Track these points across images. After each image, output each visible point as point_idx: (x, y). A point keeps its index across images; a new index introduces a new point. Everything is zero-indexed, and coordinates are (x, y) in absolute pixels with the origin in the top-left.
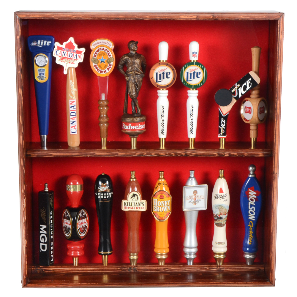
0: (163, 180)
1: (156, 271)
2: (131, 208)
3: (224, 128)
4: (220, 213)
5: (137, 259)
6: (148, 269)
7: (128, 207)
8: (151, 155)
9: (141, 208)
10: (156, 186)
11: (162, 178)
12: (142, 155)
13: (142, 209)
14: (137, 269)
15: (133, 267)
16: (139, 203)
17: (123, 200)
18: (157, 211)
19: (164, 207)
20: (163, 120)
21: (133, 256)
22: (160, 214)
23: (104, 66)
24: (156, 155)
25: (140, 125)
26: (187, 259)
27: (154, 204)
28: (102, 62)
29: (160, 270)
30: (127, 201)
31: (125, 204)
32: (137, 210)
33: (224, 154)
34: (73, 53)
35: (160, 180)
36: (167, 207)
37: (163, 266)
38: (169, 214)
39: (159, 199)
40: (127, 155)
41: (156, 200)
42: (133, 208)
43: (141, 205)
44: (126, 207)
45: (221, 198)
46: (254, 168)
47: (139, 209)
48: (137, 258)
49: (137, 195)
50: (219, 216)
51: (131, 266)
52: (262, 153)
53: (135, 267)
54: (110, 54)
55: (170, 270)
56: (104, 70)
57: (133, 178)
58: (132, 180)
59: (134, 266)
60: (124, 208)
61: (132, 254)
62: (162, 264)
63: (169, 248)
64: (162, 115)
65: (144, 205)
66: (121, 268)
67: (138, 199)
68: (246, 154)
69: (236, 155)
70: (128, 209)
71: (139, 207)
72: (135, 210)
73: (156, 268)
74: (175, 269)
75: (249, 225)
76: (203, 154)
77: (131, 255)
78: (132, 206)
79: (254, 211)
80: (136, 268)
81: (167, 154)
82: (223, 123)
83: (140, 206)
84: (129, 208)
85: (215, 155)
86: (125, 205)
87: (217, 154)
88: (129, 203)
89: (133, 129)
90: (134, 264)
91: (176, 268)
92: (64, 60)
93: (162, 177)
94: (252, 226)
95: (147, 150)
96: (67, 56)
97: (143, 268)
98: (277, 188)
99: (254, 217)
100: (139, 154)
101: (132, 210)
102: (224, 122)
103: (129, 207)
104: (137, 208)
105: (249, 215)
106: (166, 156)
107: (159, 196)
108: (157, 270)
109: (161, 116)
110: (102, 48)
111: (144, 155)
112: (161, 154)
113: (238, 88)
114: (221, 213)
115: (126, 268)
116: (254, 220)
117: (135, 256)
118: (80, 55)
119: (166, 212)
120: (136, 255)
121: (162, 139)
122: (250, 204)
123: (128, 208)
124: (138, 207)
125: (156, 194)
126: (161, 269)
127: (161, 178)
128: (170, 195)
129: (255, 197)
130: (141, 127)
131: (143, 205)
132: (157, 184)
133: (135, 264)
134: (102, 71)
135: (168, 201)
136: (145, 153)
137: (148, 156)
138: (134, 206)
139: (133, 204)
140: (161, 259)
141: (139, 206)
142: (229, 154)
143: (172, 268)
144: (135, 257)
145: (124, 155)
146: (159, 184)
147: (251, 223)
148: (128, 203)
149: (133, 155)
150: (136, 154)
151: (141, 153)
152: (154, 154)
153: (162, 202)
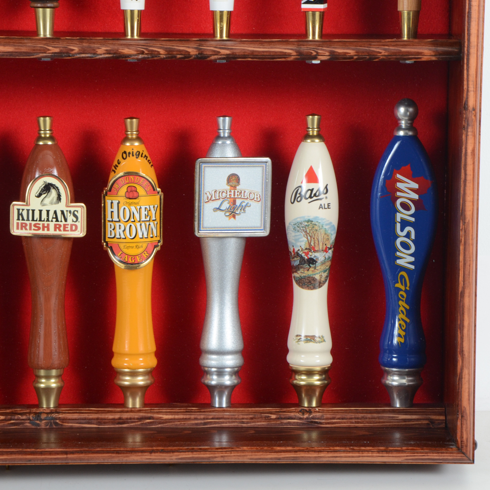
0: (137, 144)
1: (117, 426)
2: (39, 229)
4: (310, 244)
5: (60, 390)
6: (90, 419)
7: (28, 222)
8: (95, 54)
9: (69, 226)
10: (115, 163)
11: (134, 136)
12: (67, 53)
13: (72, 230)
14: (59, 419)
15: (47, 413)
16: (62, 212)
17: (14, 203)
18: (118, 236)
19: (138, 224)
21: (48, 377)
22: (128, 245)
24: (110, 54)
26: (211, 388)
27: (109, 218)
29: (128, 423)
30: (27, 205)
31: (20, 214)
32: (58, 232)
33: (314, 53)
35: (128, 144)
36: (148, 223)
37: (139, 411)
38: (156, 246)
39: (123, 200)
40: (21, 53)
41: (115, 203)
42: (44, 227)
43: (70, 218)
44: (22, 224)
45: (310, 197)
46: (411, 110)
47: (64, 230)
48: (59, 385)
49: (57, 189)
50: (307, 254)
51: (41, 410)
52: (430, 50)
53: (51, 412)
55: (160, 423)
57: (45, 138)
58: (41, 143)
59: (49, 411)
60: (18, 228)
61: (42, 373)
62: (134, 403)
63: (157, 354)
65: (79, 219)
66: (9, 417)
67: (59, 198)
68: (383, 53)
69: (351, 57)
70: (30, 229)
71: (62, 224)
72: (52, 232)
73: (117, 416)
74: (174, 419)
75: (399, 285)
76: (253, 51)
77: (40, 377)
78: (40, 220)
79: (413, 241)
80: (54, 415)
81: (143, 53)
83: (66, 220)
84: (33, 228)
85: (290, 55)
86: (21, 218)
87: (295, 54)
88: (33, 211)
90: (49, 403)
91: (177, 417)
93: (133, 133)
94: (406, 286)
95: (81, 41)
97: (76, 416)
98: (476, 153)
99: (412, 259)
100: (57, 50)
101: (40, 232)
103: (33, 223)
104: (56, 227)
105: (398, 254)
106: (140, 56)
107: (123, 191)
108: (121, 421)
111: (73, 55)
112: (126, 51)
114: (312, 244)
115: (24, 417)
116: (413, 267)
117: (53, 380)
119: (144, 240)
120: (57, 377)
121: (132, 12)
122: (399, 219)
123: (28, 227)
124: (60, 226)
125: (116, 186)
126: (130, 419)
127: (130, 136)
128: (159, 189)
129: (416, 196)
131: (75, 220)
132: (119, 157)
133: (52, 406)
135: (152, 207)
136: (76, 49)
137: (83, 55)
138: (48, 220)
139: (44, 216)
140: (133, 388)
141: (63, 220)
142: (332, 53)
143: (165, 417)
144: (53, 383)
145: (12, 52)
146: (124, 155)
147: (402, 277)
148: (28, 211)
149: (40, 53)
150: (49, 50)
151: (64, 49)
152: (105, 52)
153: (133, 209)
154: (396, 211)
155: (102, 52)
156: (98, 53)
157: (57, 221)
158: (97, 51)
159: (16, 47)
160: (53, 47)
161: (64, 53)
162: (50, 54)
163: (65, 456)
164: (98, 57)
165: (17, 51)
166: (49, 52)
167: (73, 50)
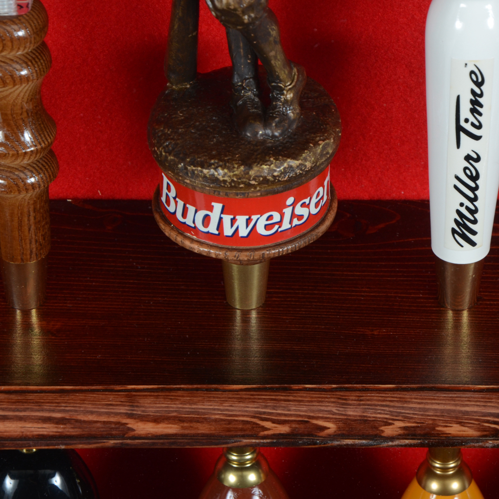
8: (378, 436)
12: (309, 435)
20: (468, 158)
25: (294, 205)
40: (196, 438)
64: (468, 127)
89: (244, 232)
100: (284, 429)
106: (490, 443)
109: (459, 129)
111: (324, 440)
130: (299, 210)
136: (332, 427)
137: (349, 442)
145: (175, 435)
149: (244, 436)
150: (264, 429)
151: (302, 426)
152: (401, 432)
155: (395, 433)
156: (384, 434)
158: (383, 431)
159: (186, 425)
160: (274, 421)
161: (302, 435)
162: (268, 441)
164: (385, 444)
165: (186, 432)
166: (266, 433)
167: (324, 428)
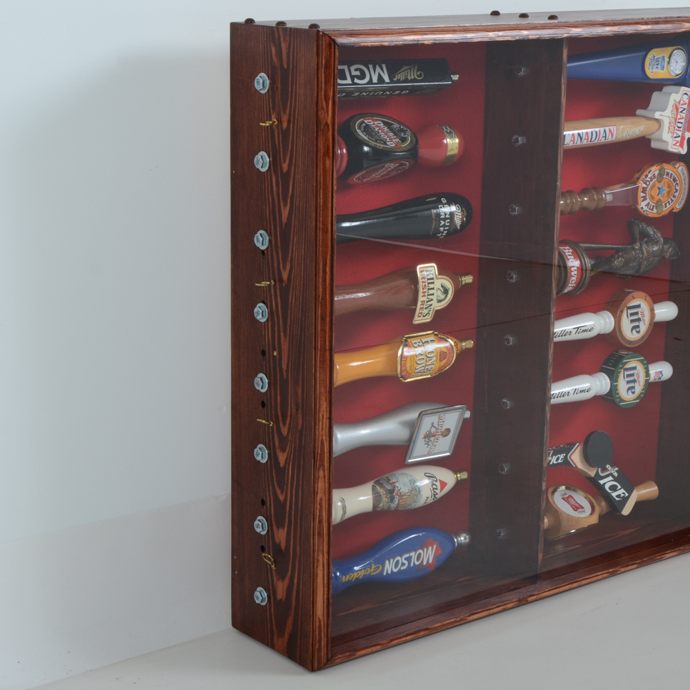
2: (423, 289)
3: (551, 463)
4: (404, 495)
7: (426, 280)
9: (421, 311)
13: (419, 314)
16: (431, 305)
17: (435, 266)
19: (424, 365)
23: (653, 195)
28: (659, 189)
30: (436, 277)
31: (429, 272)
32: (419, 304)
34: (681, 129)
36: (423, 371)
39: (439, 350)
42: (424, 292)
43: (425, 311)
44: (424, 275)
45: (434, 489)
47: (420, 308)
49: (445, 298)
50: (397, 494)
54: (668, 206)
56: (647, 197)
65: (424, 318)
67: (439, 301)
70: (423, 282)
72: (421, 299)
75: (373, 566)
78: (428, 289)
79: (400, 569)
82: (558, 459)
83: (426, 308)
88: (433, 283)
92: (675, 111)
94: (373, 572)
96: (679, 117)
99: (389, 572)
102: (560, 461)
103: (426, 284)
105: (392, 560)
107: (444, 349)
110: (678, 188)
113: (611, 475)
114: (405, 497)
116: (385, 574)
118: (678, 144)
119: (414, 371)
122: (411, 554)
123: (423, 280)
124: (423, 305)
129: (425, 563)
131: (424, 315)
134: (647, 192)
138: (428, 295)
139: (430, 292)
141: (426, 306)
147: (378, 567)
153: (434, 359)
154: (416, 551)
157: (427, 302)
163: (327, 349)
